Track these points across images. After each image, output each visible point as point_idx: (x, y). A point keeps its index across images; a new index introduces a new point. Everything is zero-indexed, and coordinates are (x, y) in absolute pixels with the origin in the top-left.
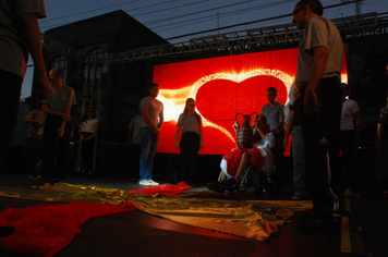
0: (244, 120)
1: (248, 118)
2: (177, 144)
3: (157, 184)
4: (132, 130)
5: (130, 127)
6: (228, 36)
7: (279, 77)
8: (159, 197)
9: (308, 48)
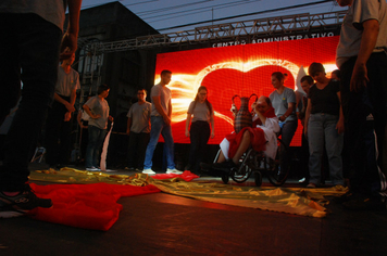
0: (242, 102)
1: (247, 100)
2: (187, 133)
3: (181, 173)
4: (131, 119)
5: (129, 115)
6: (234, 25)
7: (287, 67)
8: (177, 181)
9: (358, 21)
